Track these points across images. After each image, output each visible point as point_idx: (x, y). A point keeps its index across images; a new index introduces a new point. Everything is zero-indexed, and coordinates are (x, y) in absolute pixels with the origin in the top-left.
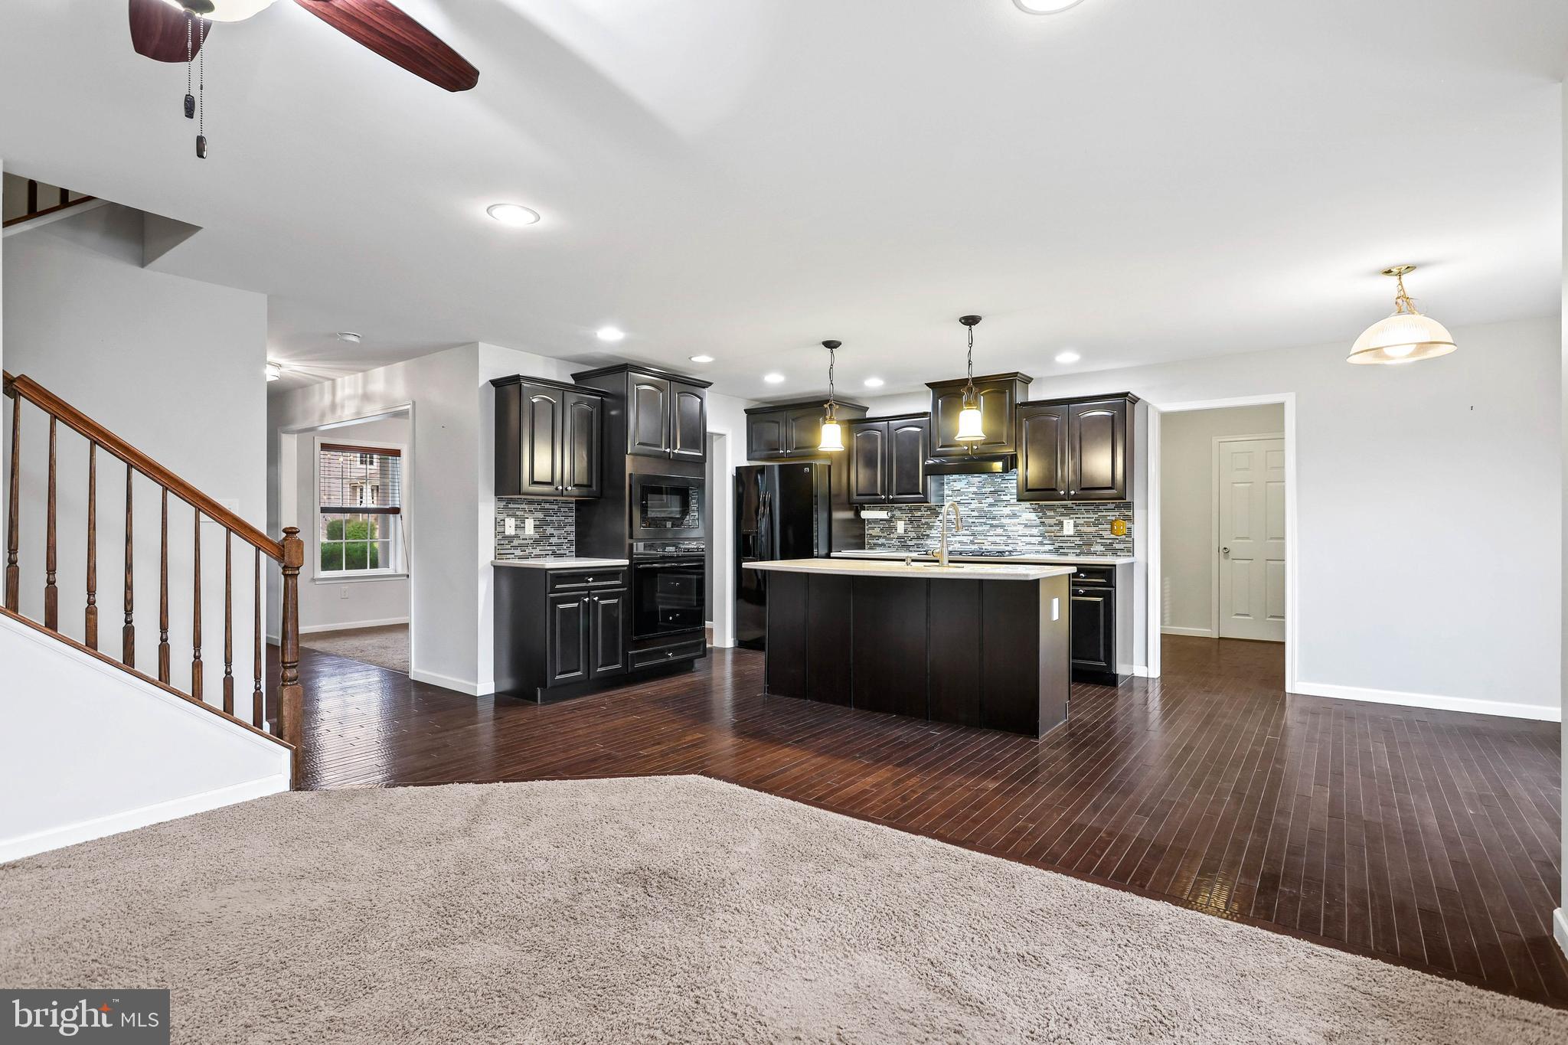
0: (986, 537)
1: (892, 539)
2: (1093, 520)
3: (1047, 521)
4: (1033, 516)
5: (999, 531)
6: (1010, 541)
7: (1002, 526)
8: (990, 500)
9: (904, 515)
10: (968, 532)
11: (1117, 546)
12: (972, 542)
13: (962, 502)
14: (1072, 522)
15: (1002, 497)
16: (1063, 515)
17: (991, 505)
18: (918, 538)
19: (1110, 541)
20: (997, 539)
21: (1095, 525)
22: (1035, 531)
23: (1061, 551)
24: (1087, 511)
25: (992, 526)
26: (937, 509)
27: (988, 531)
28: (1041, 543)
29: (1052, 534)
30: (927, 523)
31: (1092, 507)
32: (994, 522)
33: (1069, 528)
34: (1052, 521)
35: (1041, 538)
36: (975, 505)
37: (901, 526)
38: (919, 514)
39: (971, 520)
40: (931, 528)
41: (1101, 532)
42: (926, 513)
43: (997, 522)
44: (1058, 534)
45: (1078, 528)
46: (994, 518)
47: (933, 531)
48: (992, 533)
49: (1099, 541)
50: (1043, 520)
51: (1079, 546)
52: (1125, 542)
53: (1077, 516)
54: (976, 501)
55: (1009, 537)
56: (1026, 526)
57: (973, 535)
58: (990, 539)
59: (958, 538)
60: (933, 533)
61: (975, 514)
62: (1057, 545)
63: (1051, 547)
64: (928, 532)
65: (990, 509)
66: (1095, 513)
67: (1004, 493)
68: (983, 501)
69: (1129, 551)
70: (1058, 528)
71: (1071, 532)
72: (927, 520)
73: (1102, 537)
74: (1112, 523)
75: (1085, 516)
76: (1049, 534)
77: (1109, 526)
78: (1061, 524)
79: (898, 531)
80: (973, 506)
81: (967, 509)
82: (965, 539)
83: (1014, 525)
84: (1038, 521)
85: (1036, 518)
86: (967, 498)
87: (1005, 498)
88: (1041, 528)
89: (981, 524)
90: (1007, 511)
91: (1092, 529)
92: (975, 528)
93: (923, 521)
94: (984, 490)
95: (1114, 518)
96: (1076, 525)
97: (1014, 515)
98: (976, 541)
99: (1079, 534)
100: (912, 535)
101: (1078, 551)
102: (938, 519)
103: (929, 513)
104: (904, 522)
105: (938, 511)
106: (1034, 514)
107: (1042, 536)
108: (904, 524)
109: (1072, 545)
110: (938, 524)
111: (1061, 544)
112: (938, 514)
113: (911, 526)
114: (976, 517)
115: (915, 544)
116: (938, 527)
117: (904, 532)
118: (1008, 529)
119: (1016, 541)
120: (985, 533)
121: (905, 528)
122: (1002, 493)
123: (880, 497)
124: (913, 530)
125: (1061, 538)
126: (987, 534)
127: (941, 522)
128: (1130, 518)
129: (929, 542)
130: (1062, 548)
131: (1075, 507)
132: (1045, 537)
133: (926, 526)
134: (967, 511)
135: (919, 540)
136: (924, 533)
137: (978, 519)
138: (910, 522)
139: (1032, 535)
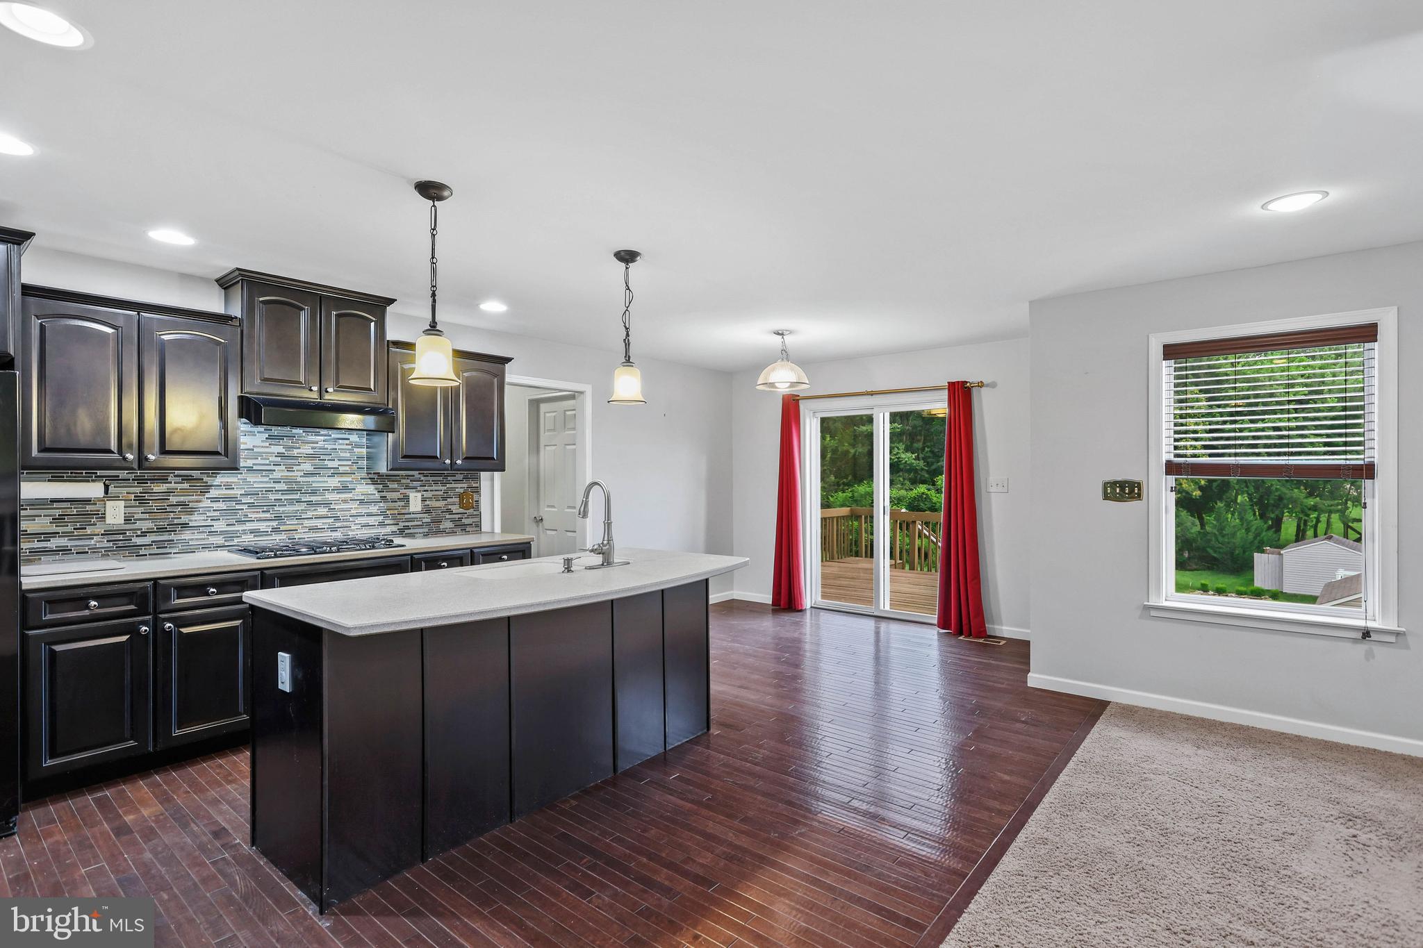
0: (300, 521)
1: (90, 537)
2: (441, 493)
3: (390, 495)
4: (371, 489)
5: (322, 511)
6: (338, 525)
7: (327, 504)
8: (307, 467)
9: (125, 490)
10: (268, 515)
11: (465, 521)
12: (276, 530)
13: (255, 468)
14: (419, 495)
15: (326, 462)
16: (407, 487)
17: (307, 475)
18: (161, 530)
19: (460, 516)
20: (318, 523)
21: (444, 499)
22: (374, 509)
23: (407, 531)
24: (436, 483)
25: (309, 503)
26: (205, 479)
27: (304, 511)
28: (382, 524)
29: (396, 512)
30: (179, 504)
31: (441, 478)
32: (314, 498)
33: (416, 502)
34: (395, 495)
35: (382, 517)
36: (280, 472)
37: (115, 513)
38: (163, 487)
39: (272, 497)
40: (191, 512)
41: (450, 507)
42: (180, 486)
43: (319, 498)
44: (403, 511)
45: (428, 503)
46: (314, 493)
47: (195, 517)
48: (310, 514)
49: (448, 516)
50: (384, 494)
51: (428, 524)
52: (472, 516)
53: (424, 488)
54: (283, 468)
55: (337, 519)
56: (362, 502)
57: (278, 518)
58: (307, 523)
59: (249, 526)
60: (196, 519)
61: (283, 486)
62: (402, 525)
63: (395, 528)
64: (184, 519)
65: (307, 479)
66: (444, 484)
67: (330, 457)
68: (295, 468)
69: (477, 526)
70: (401, 504)
71: (419, 509)
72: (182, 499)
73: (450, 512)
74: (461, 496)
75: (434, 488)
76: (392, 512)
77: (457, 500)
78: (406, 499)
79: (109, 520)
80: (276, 475)
81: (267, 479)
82: (263, 526)
83: (345, 501)
84: (377, 496)
85: (375, 492)
86: (267, 462)
87: (331, 464)
88: (381, 505)
89: (291, 502)
90: (334, 482)
91: (441, 504)
92: (281, 509)
93: (173, 500)
94: (296, 451)
95: (462, 491)
96: (424, 500)
97: (345, 489)
99: (427, 510)
100: (146, 525)
101: (426, 530)
102: (207, 495)
103: (186, 485)
104: (125, 503)
105: (207, 483)
106: (372, 487)
107: (383, 514)
108: (125, 507)
109: (420, 523)
110: (207, 503)
111: (407, 524)
112: (207, 488)
113: (142, 509)
114: (283, 492)
115: (152, 542)
116: (208, 509)
117: (123, 522)
118: (336, 507)
119: (348, 523)
120: (298, 514)
121: (126, 513)
122: (327, 457)
123: (116, 456)
124: (147, 516)
125: (407, 516)
126: (303, 517)
127: (215, 500)
128: (477, 490)
129: (187, 535)
130: (408, 528)
131: (422, 478)
132: (386, 516)
133: (179, 509)
134: (267, 482)
135: (163, 535)
136: (176, 521)
137: (286, 494)
138: (139, 503)
139: (369, 515)
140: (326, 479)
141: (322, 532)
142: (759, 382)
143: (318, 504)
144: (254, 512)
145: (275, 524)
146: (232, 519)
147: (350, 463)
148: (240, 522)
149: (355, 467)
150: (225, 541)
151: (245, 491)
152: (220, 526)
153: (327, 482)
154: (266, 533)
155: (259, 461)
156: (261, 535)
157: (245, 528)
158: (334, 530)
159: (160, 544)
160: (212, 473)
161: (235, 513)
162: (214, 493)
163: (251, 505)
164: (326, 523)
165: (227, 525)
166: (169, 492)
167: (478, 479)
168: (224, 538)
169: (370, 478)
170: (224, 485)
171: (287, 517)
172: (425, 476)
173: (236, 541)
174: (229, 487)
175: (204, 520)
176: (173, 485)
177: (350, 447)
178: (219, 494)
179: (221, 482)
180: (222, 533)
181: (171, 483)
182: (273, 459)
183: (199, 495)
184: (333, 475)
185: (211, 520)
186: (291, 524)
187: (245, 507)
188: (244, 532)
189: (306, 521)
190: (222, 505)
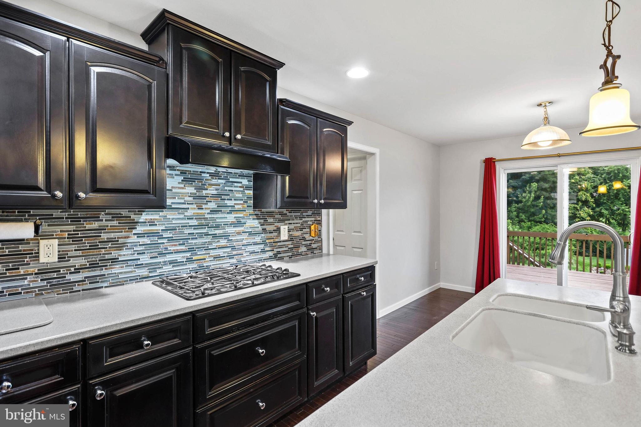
0: (208, 252)
1: (24, 277)
2: (299, 225)
3: (268, 228)
4: (256, 223)
5: (223, 242)
6: (234, 253)
7: (226, 236)
8: (212, 205)
9: (58, 229)
10: (183, 247)
11: (313, 246)
12: (189, 260)
13: (173, 206)
14: (286, 227)
15: (226, 202)
16: (280, 221)
17: (213, 211)
18: (93, 266)
19: (310, 242)
20: (220, 252)
21: (301, 230)
22: (258, 239)
23: (279, 256)
24: (296, 217)
25: (215, 236)
26: (132, 217)
27: (210, 243)
28: (263, 251)
29: (272, 241)
30: (109, 240)
31: (299, 214)
32: (217, 232)
33: (284, 233)
34: (272, 228)
35: (262, 246)
36: (192, 210)
37: (49, 252)
38: (95, 225)
39: (187, 231)
40: (120, 247)
41: (304, 235)
42: (110, 224)
43: (221, 231)
44: (277, 240)
45: (291, 233)
46: (217, 227)
47: (124, 252)
48: (214, 245)
49: (304, 243)
50: (264, 227)
51: (292, 249)
52: (317, 242)
53: (290, 222)
54: (195, 206)
55: (233, 248)
56: (250, 234)
57: (191, 250)
58: (213, 253)
59: (169, 258)
60: (125, 254)
61: (194, 222)
62: (276, 250)
63: (271, 254)
64: (114, 254)
65: (213, 216)
66: (301, 218)
67: (228, 197)
68: (204, 206)
69: (320, 249)
70: (275, 234)
71: (286, 238)
72: (112, 235)
73: (304, 239)
74: (310, 227)
75: (295, 221)
76: (270, 241)
77: (308, 230)
78: (278, 230)
79: (43, 259)
80: (189, 213)
81: (182, 216)
82: (179, 257)
83: (239, 233)
84: (260, 228)
85: (259, 226)
86: (182, 201)
87: (229, 203)
88: (263, 235)
89: (201, 235)
90: (231, 218)
91: (299, 233)
92: (194, 242)
93: (104, 236)
94: (204, 192)
95: (311, 223)
96: (289, 231)
97: (238, 223)
98: (195, 258)
99: (291, 238)
100: (79, 262)
101: (290, 254)
102: (134, 232)
103: (115, 223)
104: (59, 242)
105: (134, 220)
106: (257, 221)
107: (264, 243)
108: (59, 245)
109: (286, 249)
110: (134, 239)
111: (279, 250)
112: (133, 225)
113: (73, 247)
114: (195, 227)
115: (85, 278)
116: (135, 244)
117: (57, 260)
118: (233, 239)
119: (241, 251)
120: (206, 246)
121: (59, 251)
122: (226, 197)
123: (44, 194)
124: (79, 253)
125: (279, 244)
126: (209, 248)
127: (139, 235)
128: (319, 223)
129: (117, 269)
130: (279, 253)
131: (288, 214)
132: (266, 244)
133: (110, 245)
134: (182, 219)
135: (95, 270)
136: (107, 257)
137: (197, 228)
138: (73, 241)
139: (255, 244)
140: (226, 215)
141: (223, 259)
142: (524, 143)
143: (221, 236)
144: (173, 245)
145: (188, 254)
146: (155, 252)
147: (242, 202)
148: (161, 254)
149: (245, 205)
150: (149, 272)
151: (166, 227)
152: (145, 259)
153: (227, 217)
154: (181, 263)
155: (176, 200)
156: (178, 265)
157: (166, 260)
158: (231, 257)
159: (92, 280)
160: (138, 211)
161: (157, 247)
162: (140, 229)
163: (170, 239)
164: (226, 252)
165: (151, 258)
166: (101, 229)
167: (320, 214)
168: (149, 269)
169: (256, 215)
170: (149, 222)
171: (198, 248)
172: (289, 212)
173: (158, 271)
174: (152, 223)
175: (132, 254)
176: (104, 223)
177: (242, 189)
178: (144, 230)
179: (146, 219)
180: (147, 265)
181: (102, 220)
182: (187, 198)
183: (127, 232)
184: (230, 212)
185: (138, 254)
186: (201, 254)
187: (165, 241)
188: (165, 263)
189: (212, 251)
190: (146, 240)
